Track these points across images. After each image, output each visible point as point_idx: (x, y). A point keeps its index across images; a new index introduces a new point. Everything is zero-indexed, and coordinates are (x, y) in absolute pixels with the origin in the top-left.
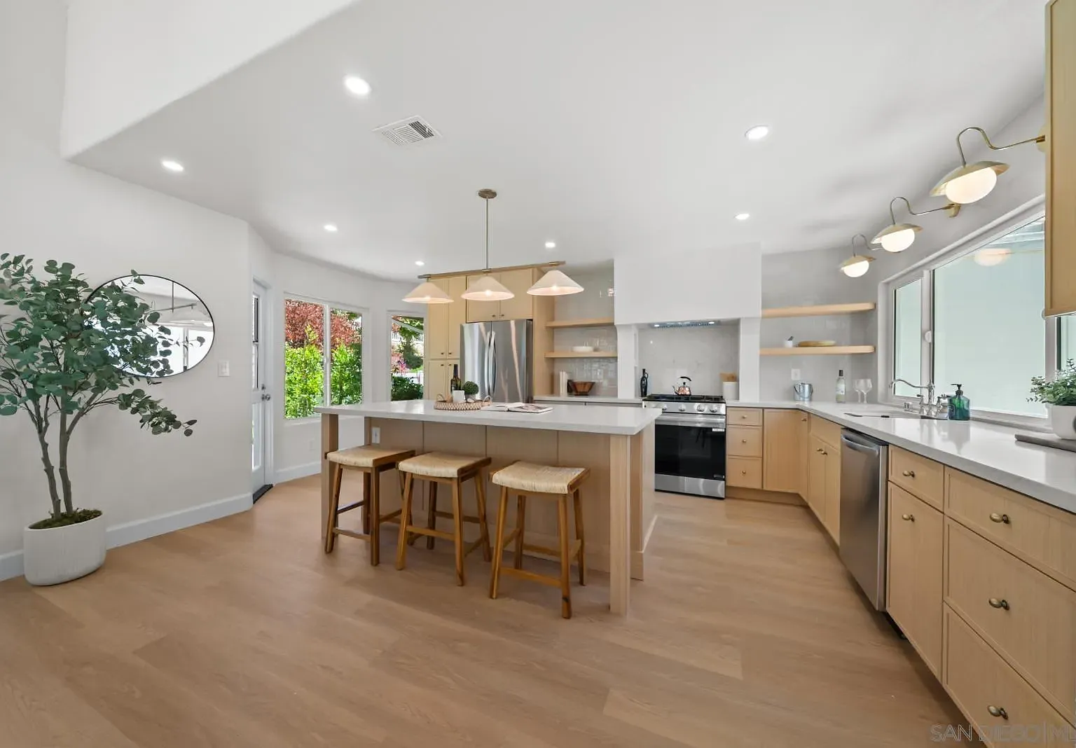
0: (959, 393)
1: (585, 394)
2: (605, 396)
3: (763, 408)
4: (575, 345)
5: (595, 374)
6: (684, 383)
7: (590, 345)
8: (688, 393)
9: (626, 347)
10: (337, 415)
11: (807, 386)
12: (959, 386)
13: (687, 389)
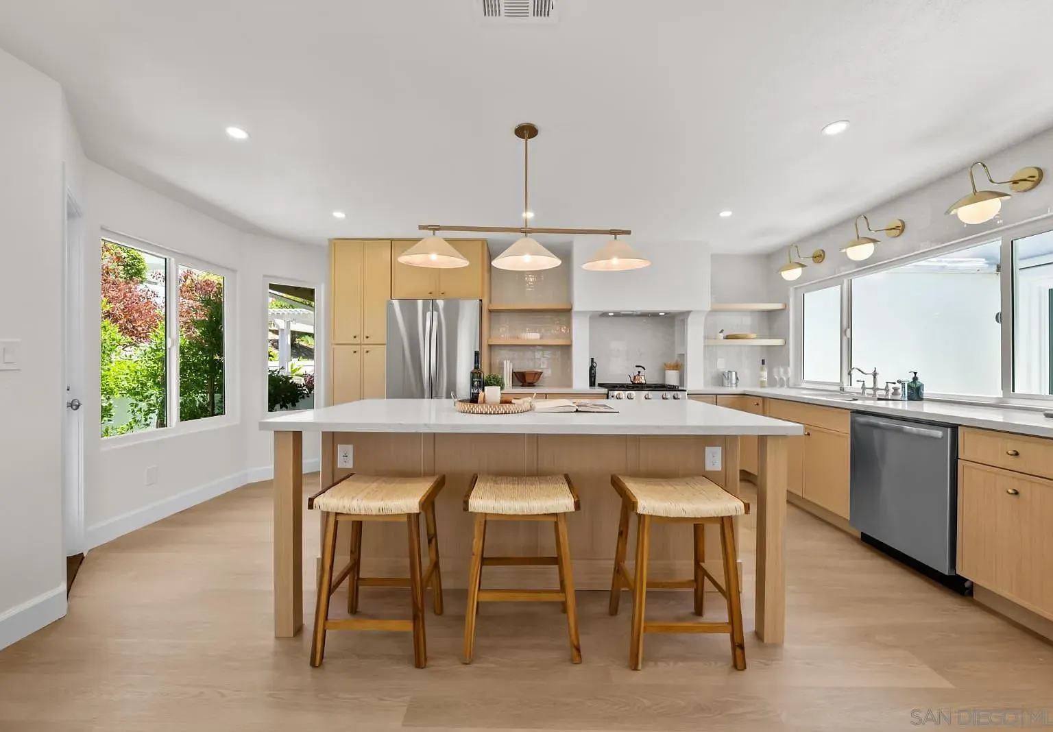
0: (915, 379)
1: (531, 385)
2: (549, 386)
3: (716, 395)
4: (522, 332)
5: (542, 363)
6: (639, 372)
7: (539, 332)
8: (644, 382)
9: (581, 335)
10: (301, 432)
11: (734, 374)
12: (915, 373)
13: (643, 378)
